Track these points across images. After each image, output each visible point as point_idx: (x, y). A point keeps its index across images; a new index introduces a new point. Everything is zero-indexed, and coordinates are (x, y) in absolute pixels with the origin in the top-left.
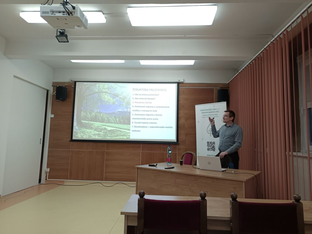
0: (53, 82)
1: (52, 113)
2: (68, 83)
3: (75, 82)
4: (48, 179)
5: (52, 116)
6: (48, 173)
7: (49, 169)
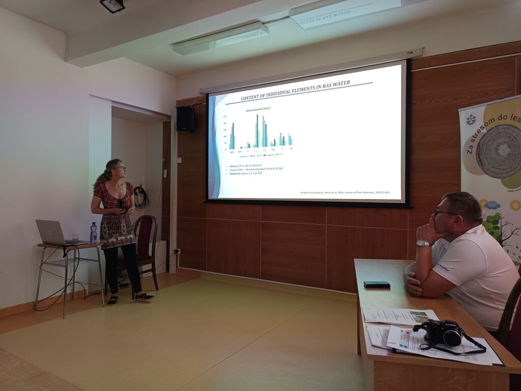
1: (179, 156)
2: (198, 98)
3: (207, 95)
4: (180, 266)
5: (180, 160)
6: (179, 257)
7: (180, 250)
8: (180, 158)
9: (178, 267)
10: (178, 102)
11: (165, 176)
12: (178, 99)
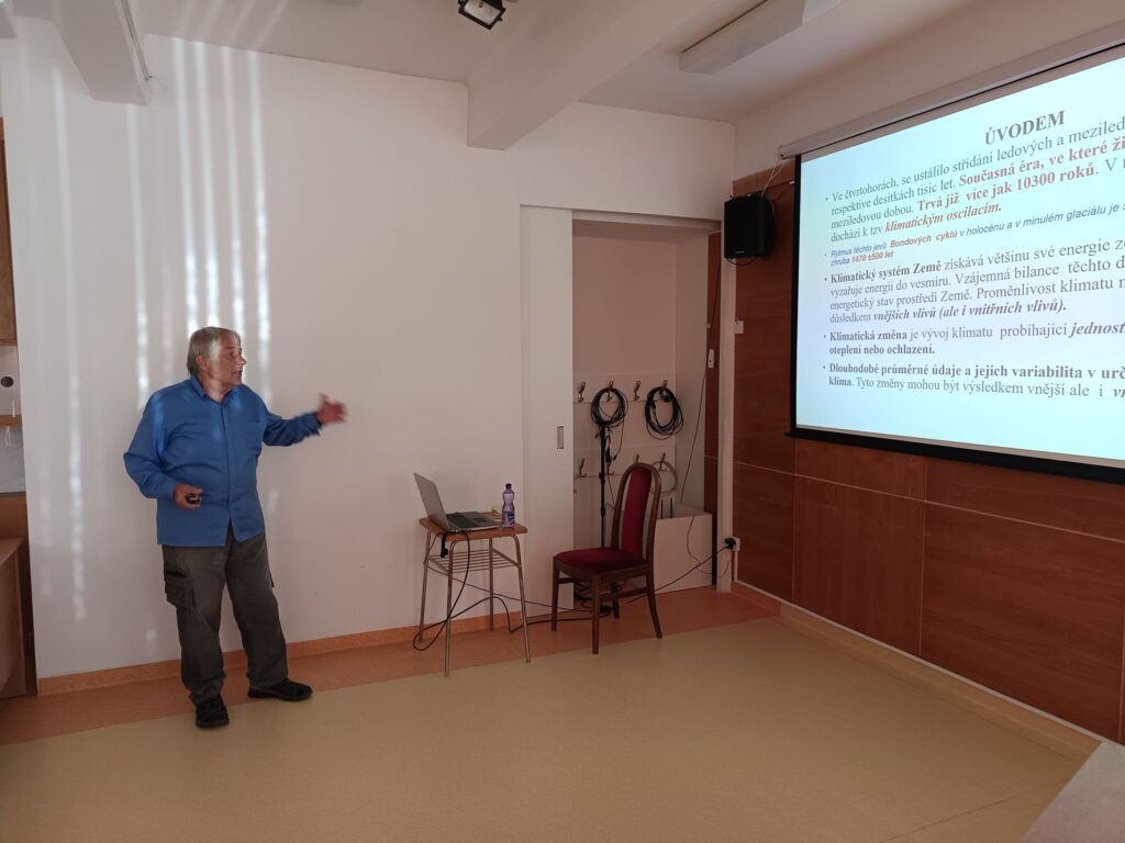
0: (734, 182)
1: (739, 317)
2: (777, 169)
3: (798, 160)
4: (739, 578)
5: (740, 328)
6: (736, 555)
7: (738, 541)
8: (741, 323)
9: (736, 581)
10: (736, 185)
11: (711, 365)
12: (736, 179)
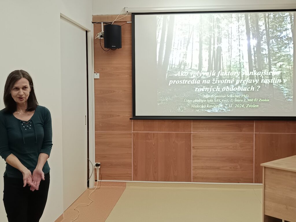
1: (96, 71)
2: (120, 16)
3: (133, 15)
5: (97, 76)
7: (100, 164)
8: (98, 74)
9: (98, 180)
10: (94, 17)
12: (94, 15)
